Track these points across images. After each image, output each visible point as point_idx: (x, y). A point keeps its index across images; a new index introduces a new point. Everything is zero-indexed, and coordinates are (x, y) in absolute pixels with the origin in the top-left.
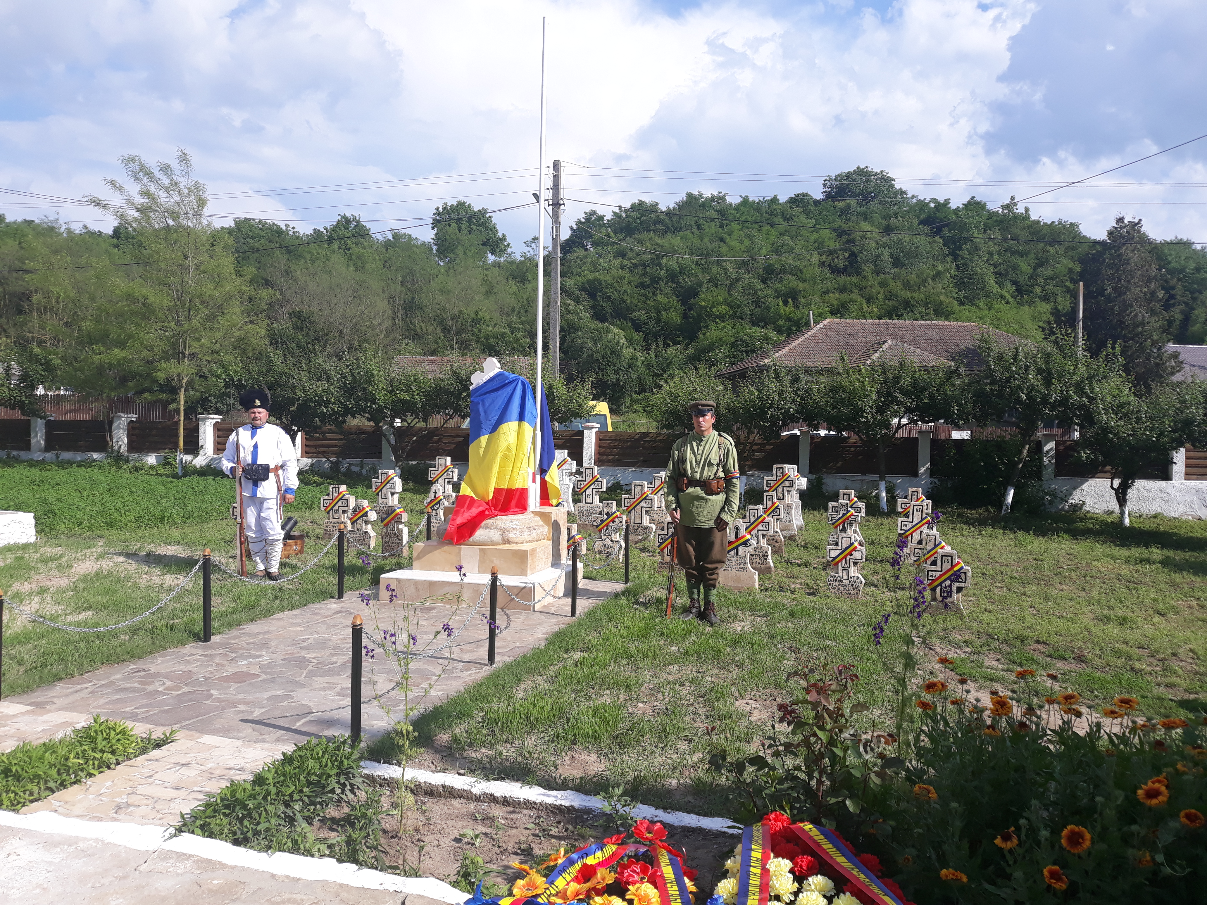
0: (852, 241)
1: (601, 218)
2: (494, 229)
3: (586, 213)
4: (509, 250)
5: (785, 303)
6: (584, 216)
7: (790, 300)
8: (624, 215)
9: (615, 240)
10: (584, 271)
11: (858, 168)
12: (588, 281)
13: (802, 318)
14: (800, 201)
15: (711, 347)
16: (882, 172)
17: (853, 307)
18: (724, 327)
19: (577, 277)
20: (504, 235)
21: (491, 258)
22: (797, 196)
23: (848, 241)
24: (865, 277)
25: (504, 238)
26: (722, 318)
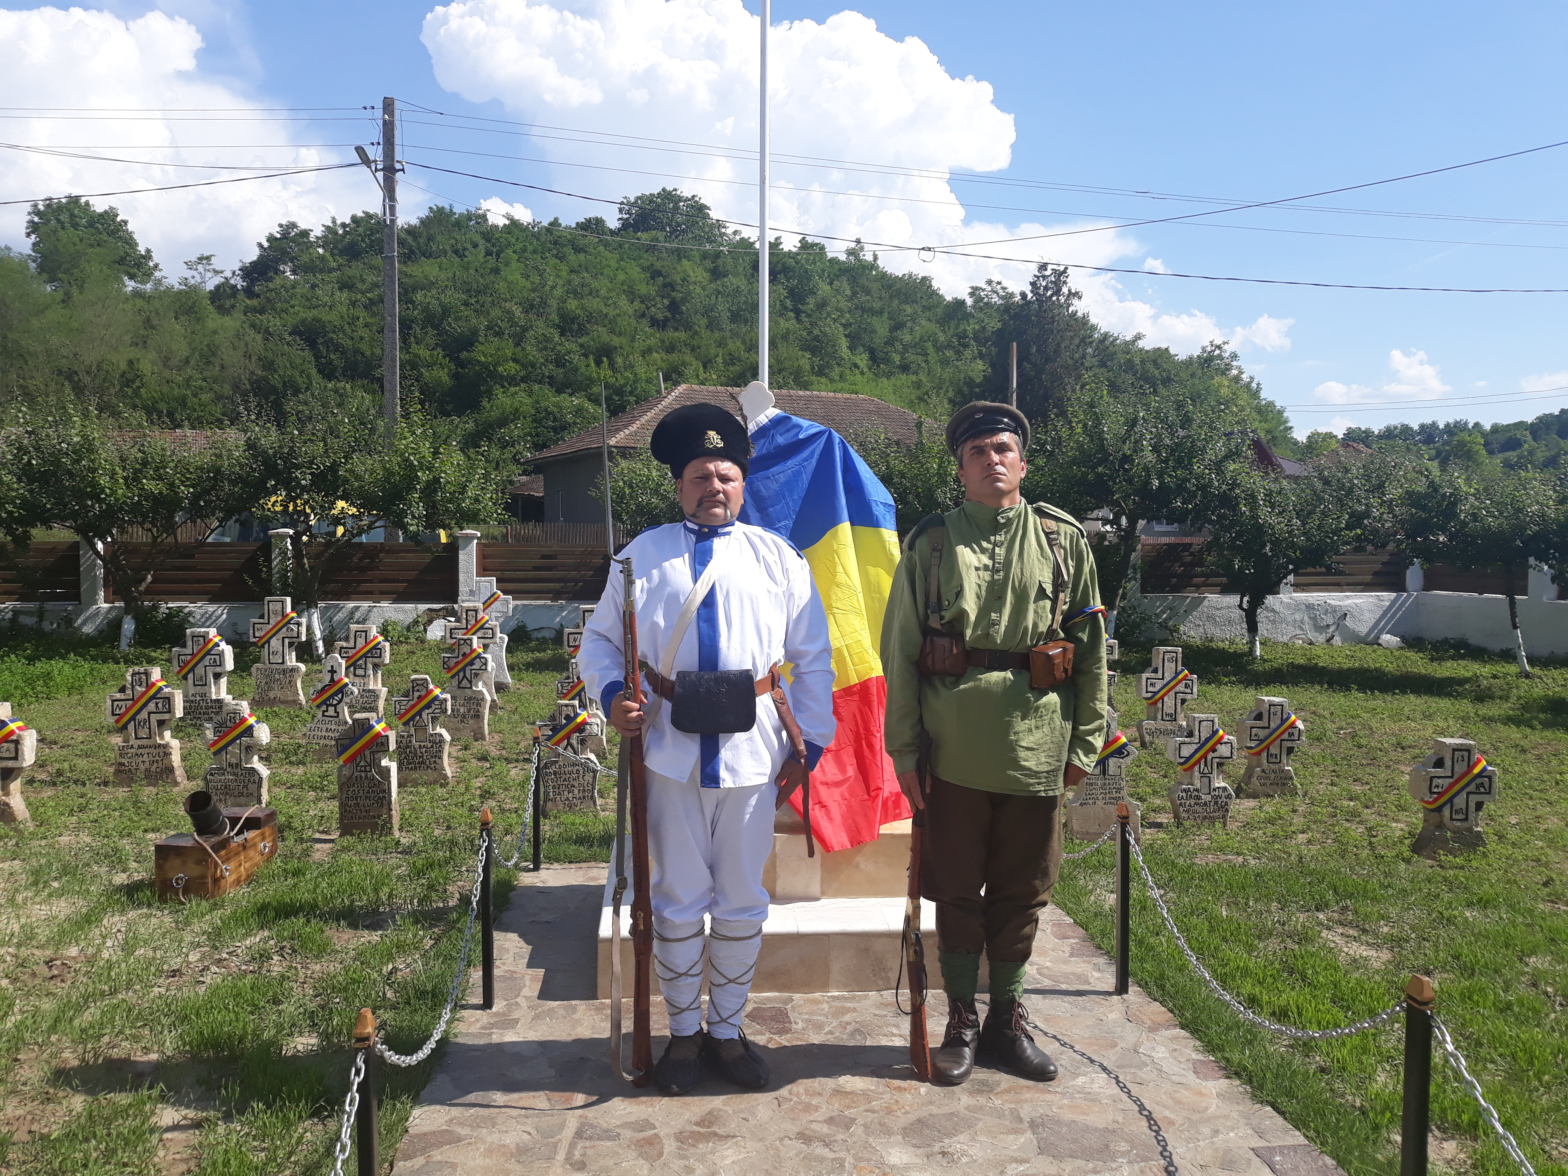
0: (671, 286)
1: (305, 233)
2: (131, 242)
3: (281, 226)
4: (157, 274)
5: (598, 363)
6: (279, 229)
7: (605, 359)
8: (341, 232)
9: (334, 264)
10: (293, 307)
11: (664, 190)
12: (303, 321)
13: (625, 385)
14: (593, 226)
15: (503, 422)
16: (693, 197)
17: (689, 372)
18: (516, 393)
19: (284, 315)
20: (148, 251)
21: (130, 285)
22: (589, 221)
23: (665, 285)
24: (696, 333)
25: (148, 255)
26: (512, 381)
